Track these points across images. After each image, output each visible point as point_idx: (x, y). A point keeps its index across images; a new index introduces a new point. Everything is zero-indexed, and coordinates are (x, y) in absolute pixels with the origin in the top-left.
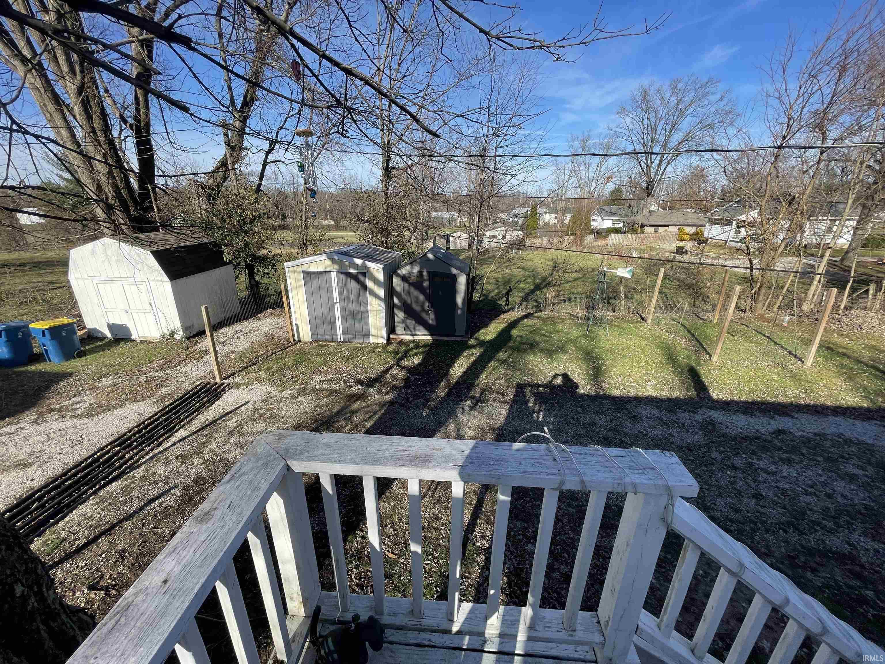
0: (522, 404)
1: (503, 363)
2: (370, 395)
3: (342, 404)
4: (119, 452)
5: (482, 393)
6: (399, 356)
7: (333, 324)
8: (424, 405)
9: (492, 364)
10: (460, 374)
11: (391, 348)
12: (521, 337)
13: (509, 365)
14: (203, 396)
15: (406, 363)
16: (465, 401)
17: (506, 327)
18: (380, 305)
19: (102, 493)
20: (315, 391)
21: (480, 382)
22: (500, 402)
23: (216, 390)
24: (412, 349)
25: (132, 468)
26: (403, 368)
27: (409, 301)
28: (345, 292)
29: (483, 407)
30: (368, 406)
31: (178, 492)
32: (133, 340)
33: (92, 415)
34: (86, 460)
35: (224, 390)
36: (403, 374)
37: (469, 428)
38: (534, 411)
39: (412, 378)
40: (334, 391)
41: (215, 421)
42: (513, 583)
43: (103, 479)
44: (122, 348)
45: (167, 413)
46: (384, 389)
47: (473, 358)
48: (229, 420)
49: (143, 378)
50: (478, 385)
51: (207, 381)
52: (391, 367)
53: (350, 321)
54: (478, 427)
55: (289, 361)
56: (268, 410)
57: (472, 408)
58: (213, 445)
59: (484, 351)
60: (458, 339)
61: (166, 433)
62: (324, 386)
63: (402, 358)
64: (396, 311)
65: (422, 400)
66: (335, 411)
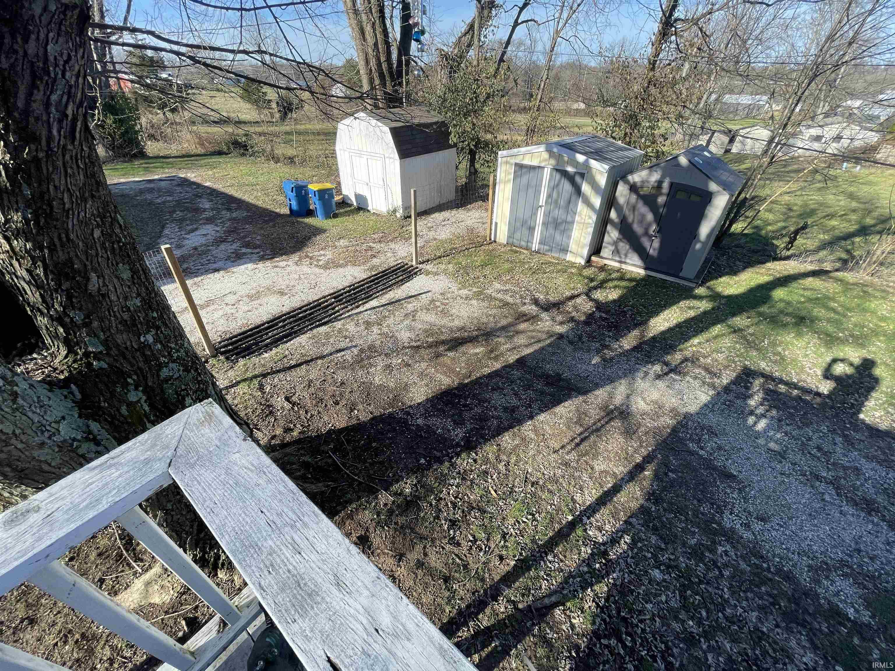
0: (737, 397)
1: (735, 331)
2: (541, 320)
3: (510, 320)
4: (333, 303)
5: (682, 362)
6: (592, 284)
7: (531, 229)
8: (598, 351)
9: (717, 329)
10: (662, 328)
11: (588, 272)
12: (788, 303)
13: (744, 338)
14: (399, 274)
15: (598, 295)
16: (653, 364)
17: (768, 283)
18: (590, 218)
19: (315, 331)
20: (491, 298)
21: (686, 349)
22: (704, 383)
23: (410, 272)
24: (612, 280)
25: (336, 319)
26: (592, 300)
27: (630, 220)
28: (555, 195)
29: (675, 381)
30: (533, 331)
31: (355, 351)
32: (368, 211)
33: (327, 268)
34: (314, 302)
35: (416, 273)
36: (587, 307)
37: (644, 399)
38: (752, 413)
39: (598, 315)
40: (506, 304)
41: (399, 301)
42: (612, 599)
43: (318, 321)
44: (360, 217)
45: (371, 282)
46: (559, 318)
47: (692, 313)
48: (410, 303)
49: (364, 247)
50: (681, 350)
51: (406, 261)
52: (578, 296)
53: (551, 230)
54: (655, 402)
55: (478, 260)
56: (442, 304)
57: (658, 377)
58: (390, 321)
59: (713, 309)
60: (682, 282)
61: (365, 298)
62: (500, 296)
63: (595, 288)
64: (609, 227)
65: (598, 345)
66: (499, 325)
